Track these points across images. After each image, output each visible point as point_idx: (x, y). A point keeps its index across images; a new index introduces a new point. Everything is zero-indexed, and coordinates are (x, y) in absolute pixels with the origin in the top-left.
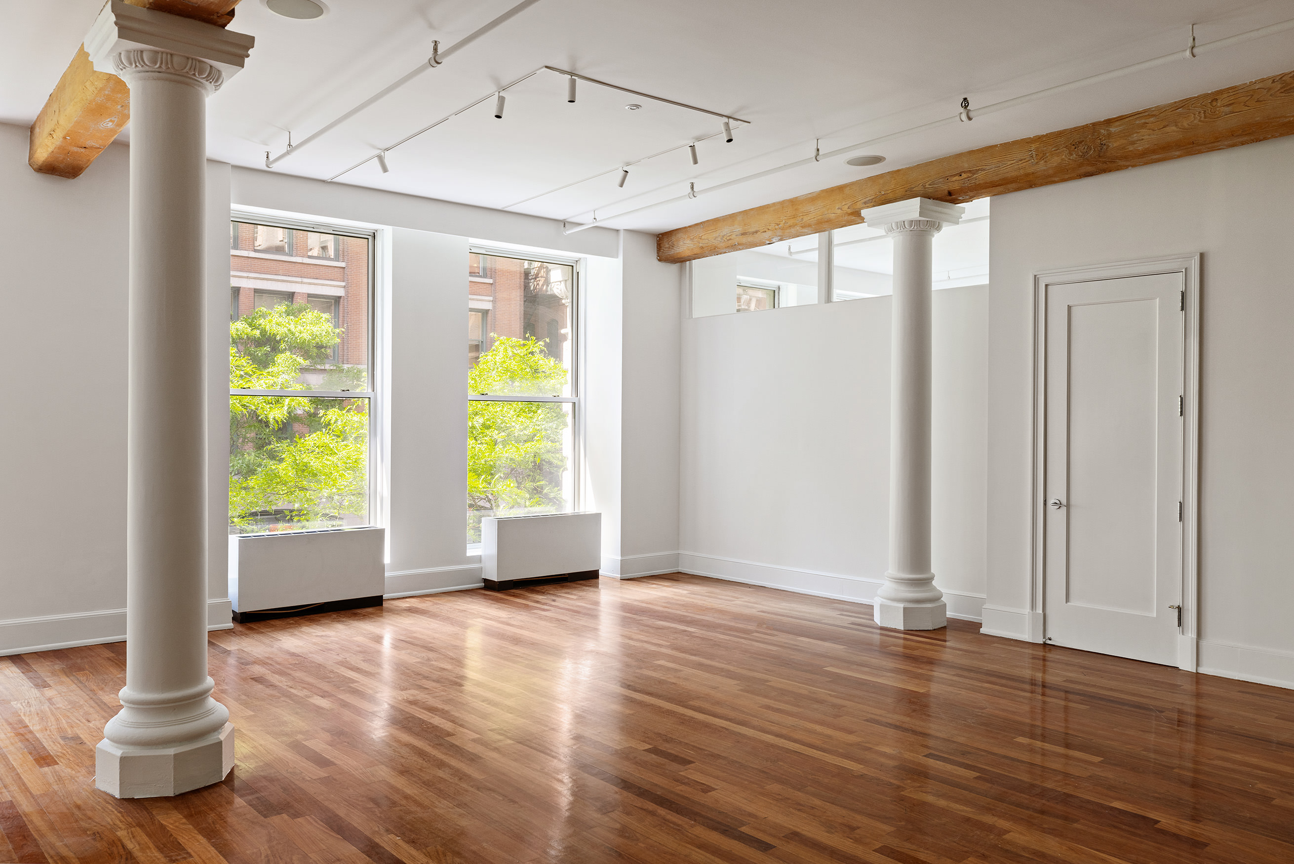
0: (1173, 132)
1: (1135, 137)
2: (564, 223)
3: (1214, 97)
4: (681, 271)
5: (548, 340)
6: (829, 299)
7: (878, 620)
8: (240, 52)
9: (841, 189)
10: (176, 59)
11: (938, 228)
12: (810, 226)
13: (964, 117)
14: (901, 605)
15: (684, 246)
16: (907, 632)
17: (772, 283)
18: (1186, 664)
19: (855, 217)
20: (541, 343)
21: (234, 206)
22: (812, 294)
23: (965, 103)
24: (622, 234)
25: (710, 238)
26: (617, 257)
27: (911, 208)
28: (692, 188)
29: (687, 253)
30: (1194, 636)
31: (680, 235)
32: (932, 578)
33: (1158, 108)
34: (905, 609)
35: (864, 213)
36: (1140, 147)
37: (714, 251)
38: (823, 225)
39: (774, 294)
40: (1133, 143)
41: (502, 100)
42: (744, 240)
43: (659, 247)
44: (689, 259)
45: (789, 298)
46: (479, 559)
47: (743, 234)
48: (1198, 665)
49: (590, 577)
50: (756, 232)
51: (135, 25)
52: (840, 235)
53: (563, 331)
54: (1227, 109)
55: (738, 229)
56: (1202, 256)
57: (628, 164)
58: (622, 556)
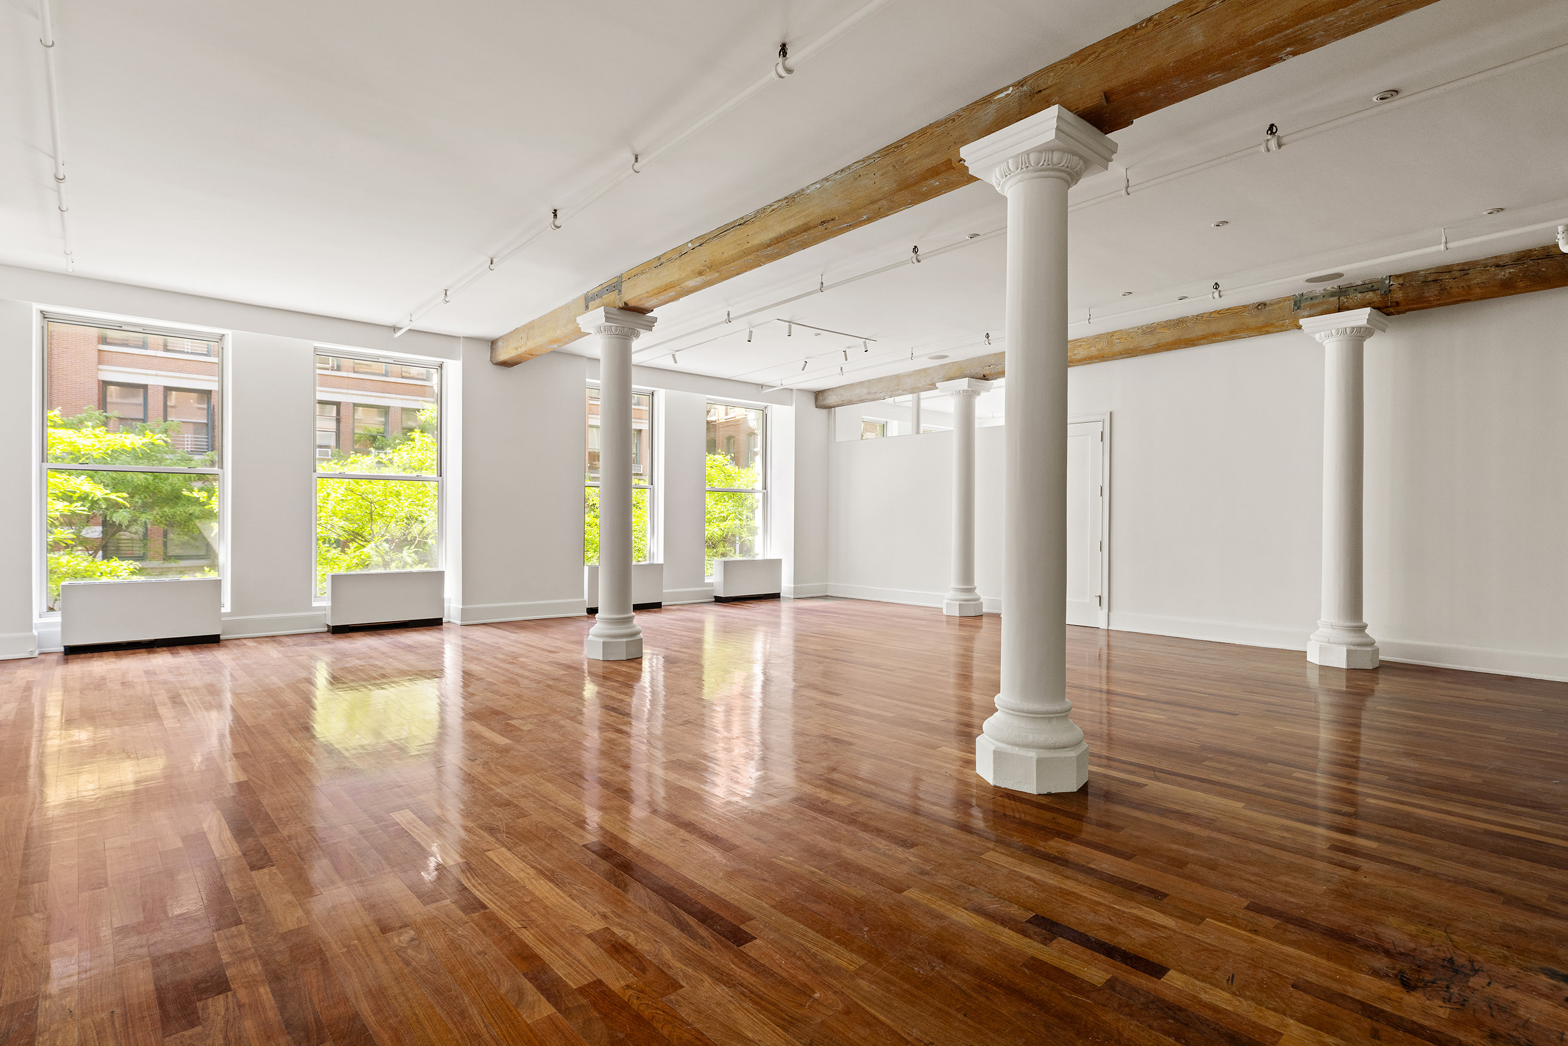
0: (1093, 351)
1: (1076, 352)
2: (762, 386)
3: (1112, 334)
4: (829, 414)
5: (733, 455)
6: (918, 432)
7: (945, 612)
8: (652, 325)
9: (925, 370)
10: (625, 329)
11: (979, 394)
12: (907, 390)
13: (987, 343)
14: (958, 603)
15: (831, 399)
16: (960, 617)
17: (883, 420)
18: (1103, 625)
19: (933, 386)
20: (729, 457)
21: (587, 380)
22: (908, 427)
23: (988, 336)
24: (794, 392)
25: (847, 395)
26: (791, 405)
27: (963, 383)
28: (841, 370)
29: (834, 404)
30: (1107, 611)
31: (829, 393)
32: (975, 588)
33: (1087, 338)
34: (960, 604)
35: (937, 385)
36: (1079, 357)
37: (851, 403)
38: (915, 390)
39: (884, 427)
40: (1075, 355)
41: (751, 332)
42: (869, 397)
43: (816, 399)
44: (834, 407)
45: (893, 429)
46: (712, 584)
47: (868, 393)
48: (1108, 625)
49: (776, 596)
50: (876, 393)
51: (612, 316)
52: (923, 394)
53: (756, 450)
54: (1118, 341)
55: (865, 391)
56: (1111, 413)
57: (808, 358)
58: (794, 584)
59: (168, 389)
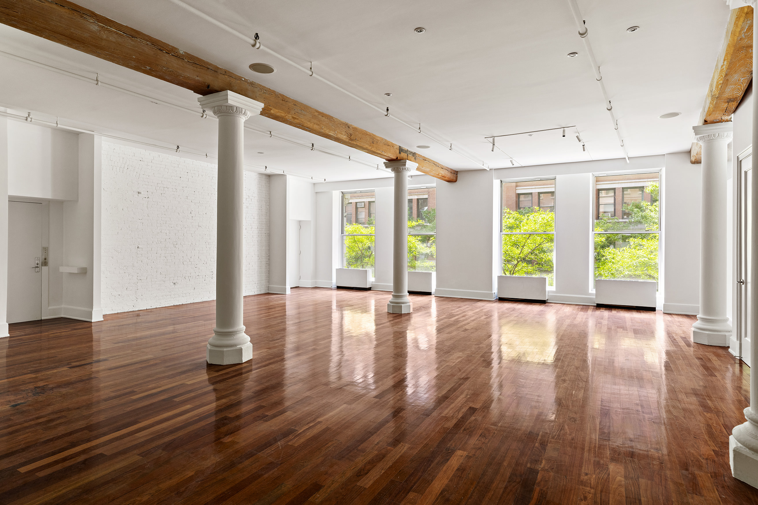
59: (539, 193)
